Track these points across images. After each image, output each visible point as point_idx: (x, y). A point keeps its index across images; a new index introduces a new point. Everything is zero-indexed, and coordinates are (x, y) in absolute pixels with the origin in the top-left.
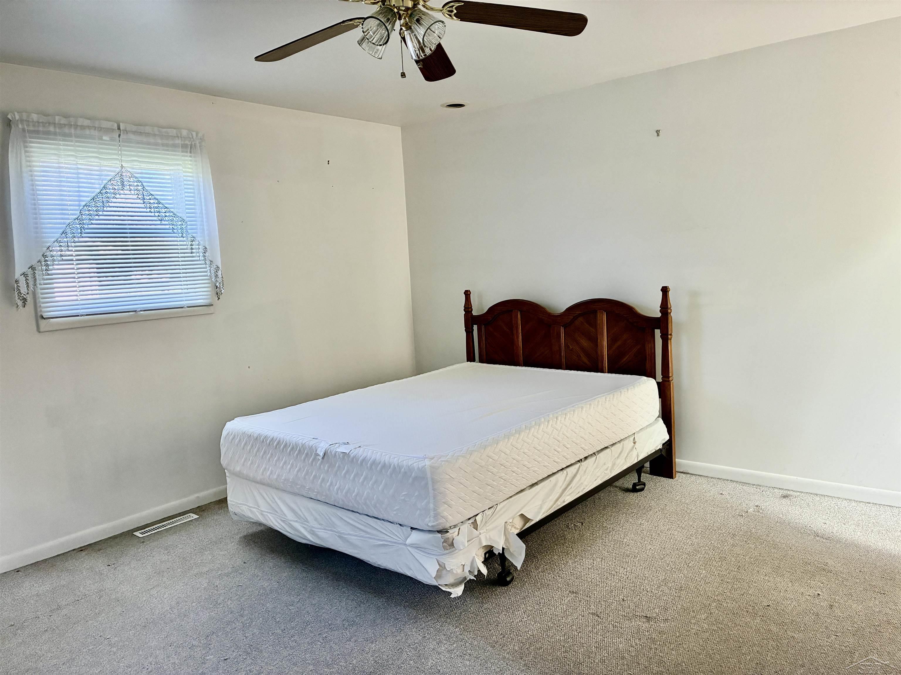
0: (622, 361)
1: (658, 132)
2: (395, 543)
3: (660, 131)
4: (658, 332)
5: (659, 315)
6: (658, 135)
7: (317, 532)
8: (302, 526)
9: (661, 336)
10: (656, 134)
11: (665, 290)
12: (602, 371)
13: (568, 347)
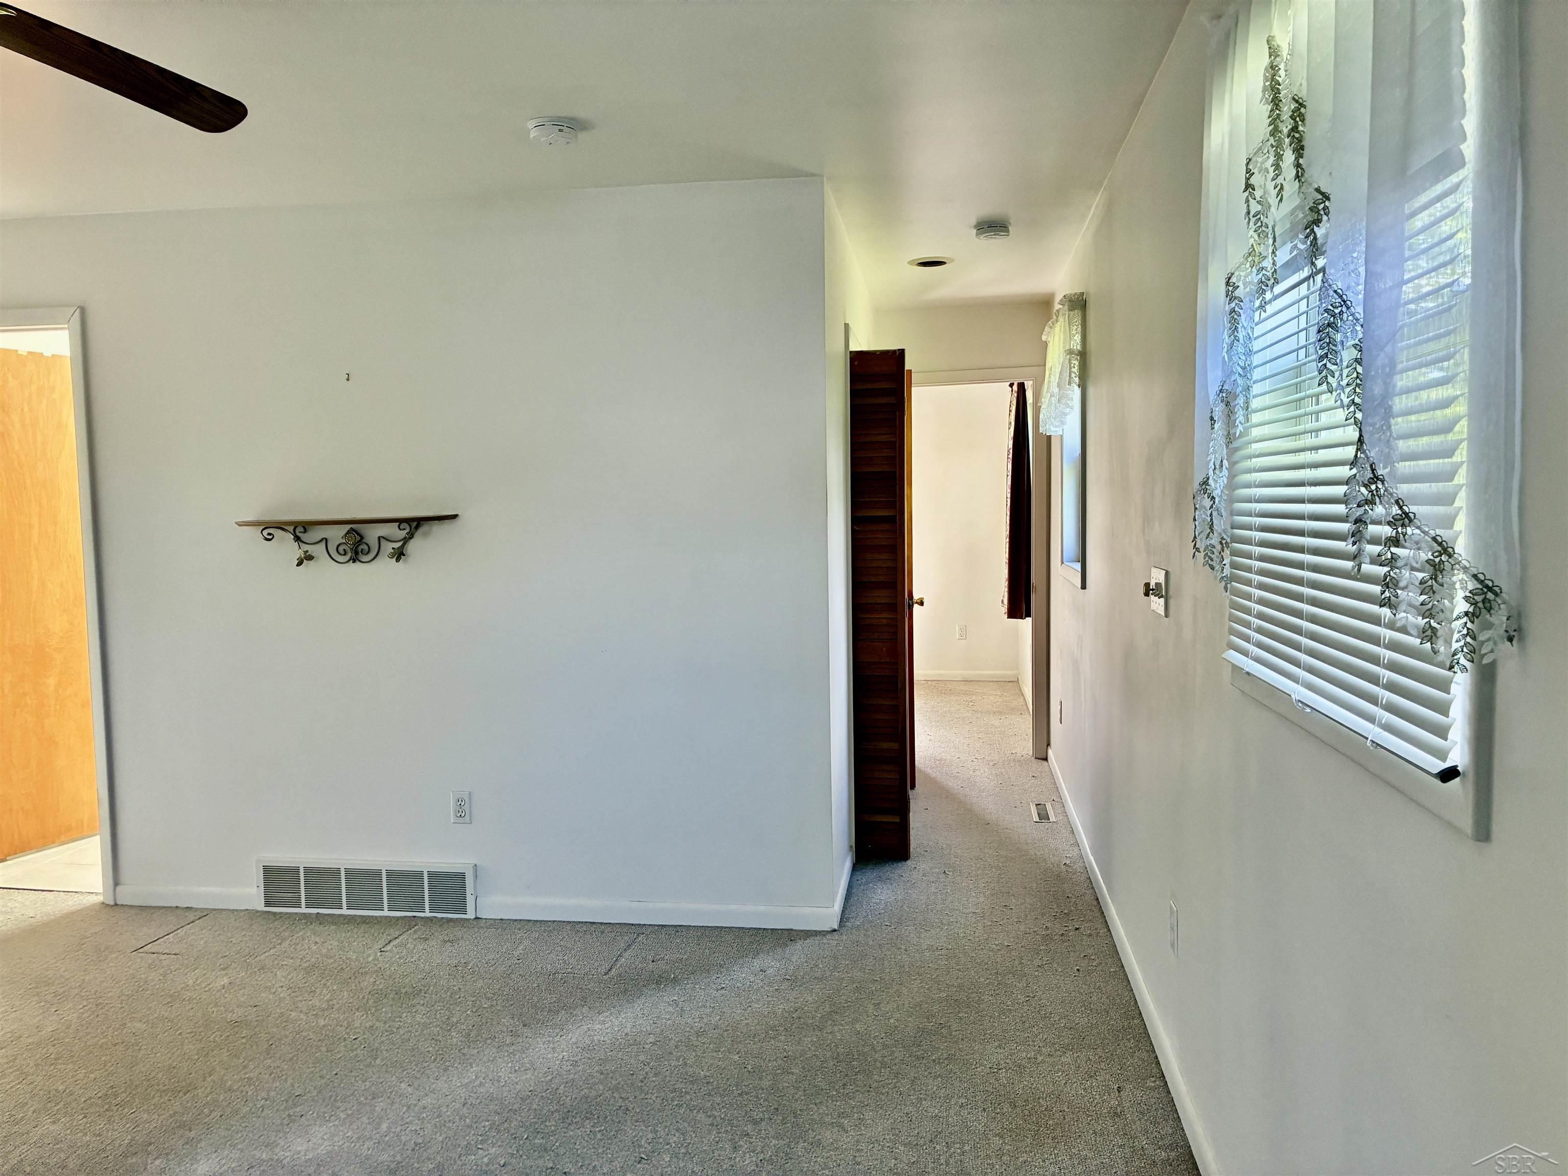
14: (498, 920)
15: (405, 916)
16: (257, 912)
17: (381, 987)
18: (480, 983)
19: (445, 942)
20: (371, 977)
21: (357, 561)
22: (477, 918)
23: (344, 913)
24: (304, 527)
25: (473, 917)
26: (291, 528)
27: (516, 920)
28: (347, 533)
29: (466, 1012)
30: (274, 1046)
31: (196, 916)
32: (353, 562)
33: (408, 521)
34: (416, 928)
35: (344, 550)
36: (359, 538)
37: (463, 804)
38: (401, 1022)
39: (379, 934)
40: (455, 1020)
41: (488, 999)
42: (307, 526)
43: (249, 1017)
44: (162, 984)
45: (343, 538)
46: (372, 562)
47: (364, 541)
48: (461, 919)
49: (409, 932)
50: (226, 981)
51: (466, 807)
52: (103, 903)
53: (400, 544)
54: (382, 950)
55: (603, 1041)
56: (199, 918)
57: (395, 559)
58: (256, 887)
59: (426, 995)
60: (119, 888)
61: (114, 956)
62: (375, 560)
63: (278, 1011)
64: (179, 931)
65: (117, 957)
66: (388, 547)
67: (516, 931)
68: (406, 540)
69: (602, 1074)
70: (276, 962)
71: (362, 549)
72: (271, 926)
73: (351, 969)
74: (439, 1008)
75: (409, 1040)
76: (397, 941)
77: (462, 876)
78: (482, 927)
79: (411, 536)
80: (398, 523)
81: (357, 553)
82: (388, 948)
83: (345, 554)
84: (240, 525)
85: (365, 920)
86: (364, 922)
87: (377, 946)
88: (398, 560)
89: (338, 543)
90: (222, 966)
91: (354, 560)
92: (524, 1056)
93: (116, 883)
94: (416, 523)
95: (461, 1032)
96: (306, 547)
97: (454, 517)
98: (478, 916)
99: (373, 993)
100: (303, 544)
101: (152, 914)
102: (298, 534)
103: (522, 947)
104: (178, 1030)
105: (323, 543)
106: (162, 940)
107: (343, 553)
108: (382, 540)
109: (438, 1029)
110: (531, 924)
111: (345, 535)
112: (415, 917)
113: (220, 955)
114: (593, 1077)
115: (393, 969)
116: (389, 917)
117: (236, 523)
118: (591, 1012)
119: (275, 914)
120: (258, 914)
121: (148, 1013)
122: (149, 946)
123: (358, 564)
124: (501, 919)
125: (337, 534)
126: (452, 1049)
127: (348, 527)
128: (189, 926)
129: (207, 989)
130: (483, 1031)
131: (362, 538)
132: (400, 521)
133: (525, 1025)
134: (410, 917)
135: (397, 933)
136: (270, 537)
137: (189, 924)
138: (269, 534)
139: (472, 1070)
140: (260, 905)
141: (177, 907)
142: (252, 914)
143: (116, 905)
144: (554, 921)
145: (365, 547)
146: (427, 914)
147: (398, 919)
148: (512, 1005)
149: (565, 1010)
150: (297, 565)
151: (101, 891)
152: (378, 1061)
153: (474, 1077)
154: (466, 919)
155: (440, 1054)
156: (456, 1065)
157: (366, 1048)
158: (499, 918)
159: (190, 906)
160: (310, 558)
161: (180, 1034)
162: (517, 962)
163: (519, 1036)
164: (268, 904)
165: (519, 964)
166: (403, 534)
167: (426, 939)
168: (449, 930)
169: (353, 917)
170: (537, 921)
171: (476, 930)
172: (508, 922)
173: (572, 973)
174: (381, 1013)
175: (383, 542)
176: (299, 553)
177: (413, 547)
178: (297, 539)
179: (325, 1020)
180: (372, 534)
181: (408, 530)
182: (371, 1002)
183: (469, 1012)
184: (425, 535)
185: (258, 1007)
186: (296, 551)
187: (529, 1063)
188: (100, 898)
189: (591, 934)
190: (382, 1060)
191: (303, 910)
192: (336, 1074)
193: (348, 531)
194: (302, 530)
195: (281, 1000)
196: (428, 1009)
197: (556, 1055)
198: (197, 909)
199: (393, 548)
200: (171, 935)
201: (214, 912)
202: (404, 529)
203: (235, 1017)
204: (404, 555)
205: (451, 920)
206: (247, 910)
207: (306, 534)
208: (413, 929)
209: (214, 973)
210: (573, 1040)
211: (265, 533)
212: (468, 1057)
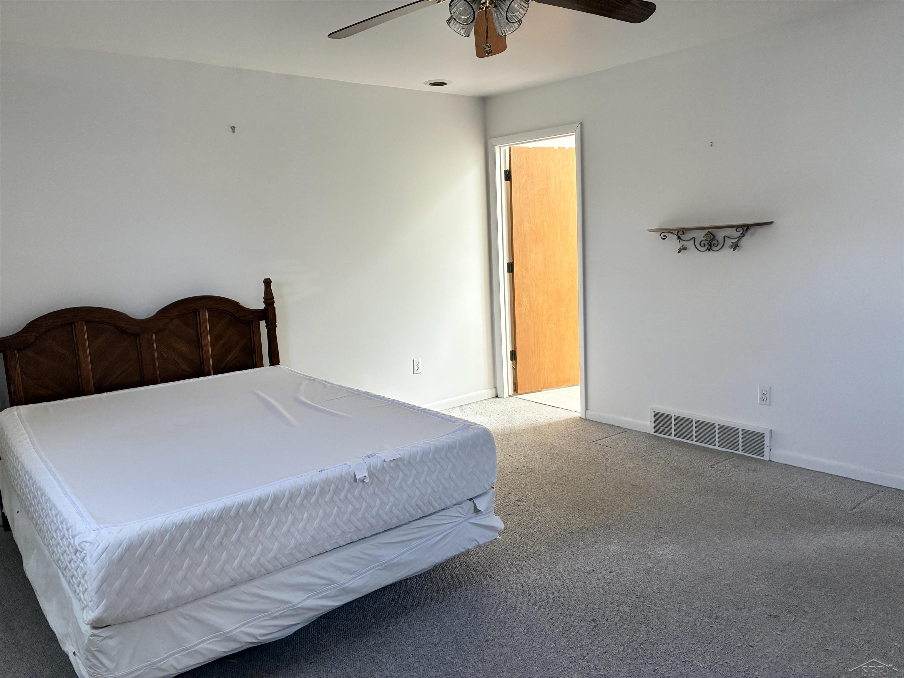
0: (228, 360)
1: (233, 128)
2: (459, 524)
3: (236, 128)
4: (263, 324)
5: (262, 306)
6: (233, 132)
7: (349, 586)
8: (317, 598)
9: (266, 326)
10: (231, 130)
11: (267, 283)
12: (208, 374)
13: (162, 356)
14: (784, 464)
15: (728, 452)
16: (651, 434)
17: (709, 485)
18: (767, 496)
19: (749, 470)
20: (704, 479)
21: (711, 250)
22: (770, 461)
23: (693, 443)
24: (683, 232)
25: (768, 459)
26: (676, 233)
27: (795, 467)
28: (706, 235)
29: (756, 510)
30: (651, 501)
31: (621, 431)
32: (709, 251)
33: (742, 226)
34: (733, 459)
35: (704, 244)
36: (713, 237)
37: (765, 394)
38: (718, 506)
39: (711, 458)
40: (749, 512)
41: (771, 506)
42: (684, 231)
43: (641, 484)
44: (603, 460)
45: (703, 237)
46: (719, 251)
47: (715, 239)
48: (760, 459)
49: (728, 460)
50: (631, 465)
51: (767, 396)
52: (580, 417)
53: (737, 240)
54: (712, 466)
55: (842, 548)
56: (622, 432)
57: (732, 249)
58: (650, 421)
59: (734, 496)
60: (587, 411)
61: (583, 442)
62: (721, 249)
63: (655, 484)
64: (613, 437)
65: (584, 443)
66: (729, 242)
67: (794, 473)
68: (740, 238)
69: (838, 565)
70: (657, 461)
71: (714, 243)
72: (656, 443)
73: (694, 472)
74: (741, 504)
75: (721, 516)
76: (721, 463)
77: (762, 435)
78: (772, 466)
79: (743, 235)
80: (736, 228)
81: (711, 245)
82: (716, 466)
83: (704, 247)
84: (650, 231)
85: (704, 449)
86: (704, 450)
87: (710, 464)
88: (734, 250)
89: (701, 240)
90: (631, 458)
91: (709, 249)
92: (788, 542)
93: (587, 409)
94: (746, 227)
95: (752, 520)
96: (683, 243)
97: (771, 223)
98: (771, 460)
99: (705, 487)
100: (682, 241)
101: (601, 426)
102: (680, 235)
103: (797, 482)
104: (608, 482)
105: (693, 240)
106: (605, 439)
107: (703, 246)
108: (726, 238)
109: (739, 515)
110: (804, 470)
111: (705, 236)
112: (733, 453)
113: (630, 452)
114: (831, 565)
115: (717, 477)
116: (718, 450)
117: (648, 230)
118: (837, 529)
119: (658, 437)
120: (651, 436)
121: (596, 472)
122: (599, 441)
123: (711, 252)
124: (786, 464)
125: (700, 235)
126: (746, 527)
127: (707, 231)
128: (617, 435)
129: (623, 466)
130: (765, 523)
131: (714, 237)
132: (737, 227)
133: (791, 526)
134: (730, 452)
135: (722, 460)
136: (665, 237)
137: (617, 434)
138: (664, 236)
139: (755, 541)
140: (652, 432)
141: (613, 425)
142: (647, 435)
143: (586, 419)
144: (821, 472)
145: (716, 242)
146: (740, 452)
147: (723, 452)
148: (785, 513)
149: (819, 524)
150: (678, 253)
151: (580, 412)
152: (703, 522)
153: (756, 545)
154: (763, 460)
155: (738, 528)
156: (747, 536)
157: (697, 514)
158: (785, 463)
159: (619, 426)
160: (685, 248)
161: (609, 485)
162: (793, 490)
163: (787, 531)
164: (655, 431)
165: (793, 492)
166: (739, 234)
167: (738, 466)
168: (752, 464)
169: (699, 446)
170: (808, 470)
171: (769, 467)
172: (790, 467)
173: (827, 504)
174: (708, 499)
175: (726, 239)
176: (679, 246)
177: (744, 241)
178: (679, 238)
179: (678, 495)
180: (720, 235)
181: (741, 232)
182: (703, 492)
183: (758, 511)
184: (752, 234)
185: (646, 481)
186: (678, 245)
187: (791, 547)
188: (579, 415)
189: (845, 485)
190: (706, 522)
191: (673, 438)
192: (681, 523)
193: (707, 233)
194: (682, 233)
195: (657, 480)
196: (734, 503)
197: (809, 547)
198: (621, 428)
199: (732, 243)
200: (609, 438)
201: (630, 431)
202: (740, 231)
203: (634, 483)
204: (738, 247)
205: (754, 459)
206: (645, 432)
207: (684, 235)
208: (731, 459)
209: (627, 460)
210: (822, 542)
211: (662, 235)
212: (754, 533)
